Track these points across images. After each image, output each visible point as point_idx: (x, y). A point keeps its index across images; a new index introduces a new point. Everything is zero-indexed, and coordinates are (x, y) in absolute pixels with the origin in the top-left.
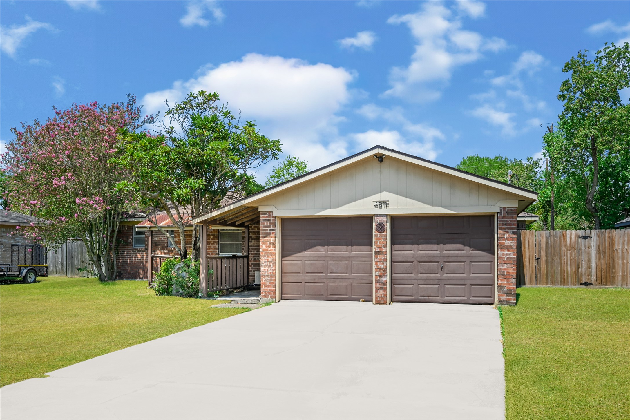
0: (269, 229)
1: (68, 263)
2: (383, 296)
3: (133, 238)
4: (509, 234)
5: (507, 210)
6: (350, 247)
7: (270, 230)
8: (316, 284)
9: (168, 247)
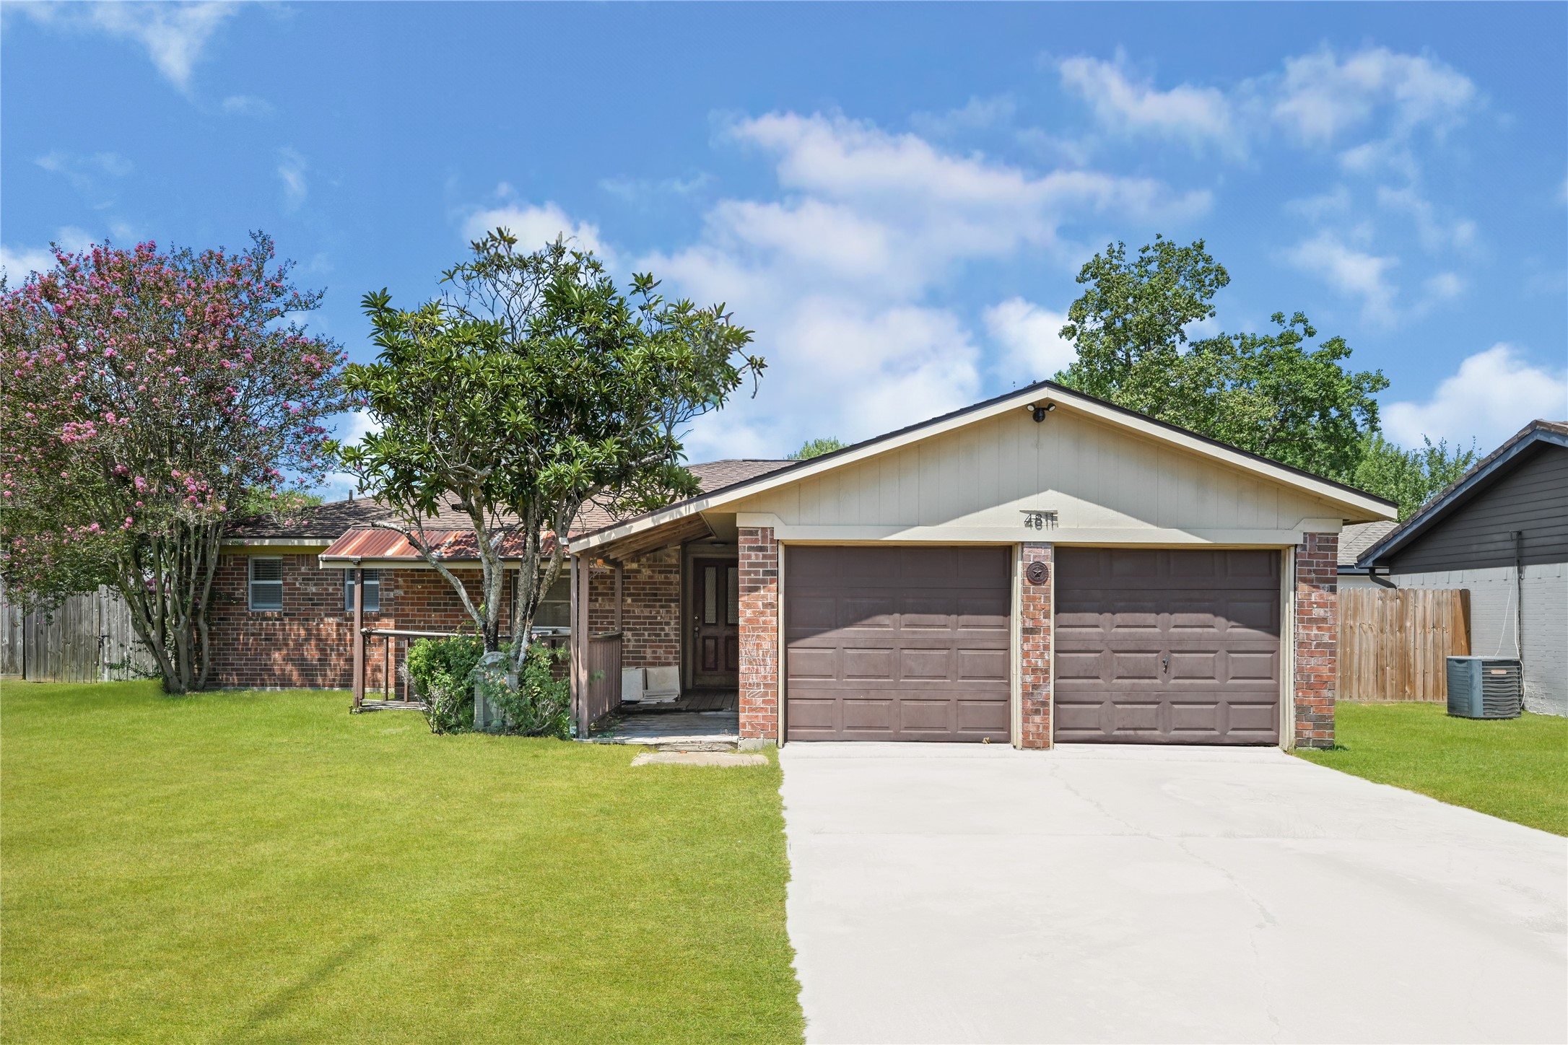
0: (761, 570)
1: (29, 647)
2: (1041, 729)
3: (250, 587)
4: (1322, 591)
5: (1317, 540)
6: (954, 617)
7: (766, 573)
8: (871, 703)
9: (344, 609)
